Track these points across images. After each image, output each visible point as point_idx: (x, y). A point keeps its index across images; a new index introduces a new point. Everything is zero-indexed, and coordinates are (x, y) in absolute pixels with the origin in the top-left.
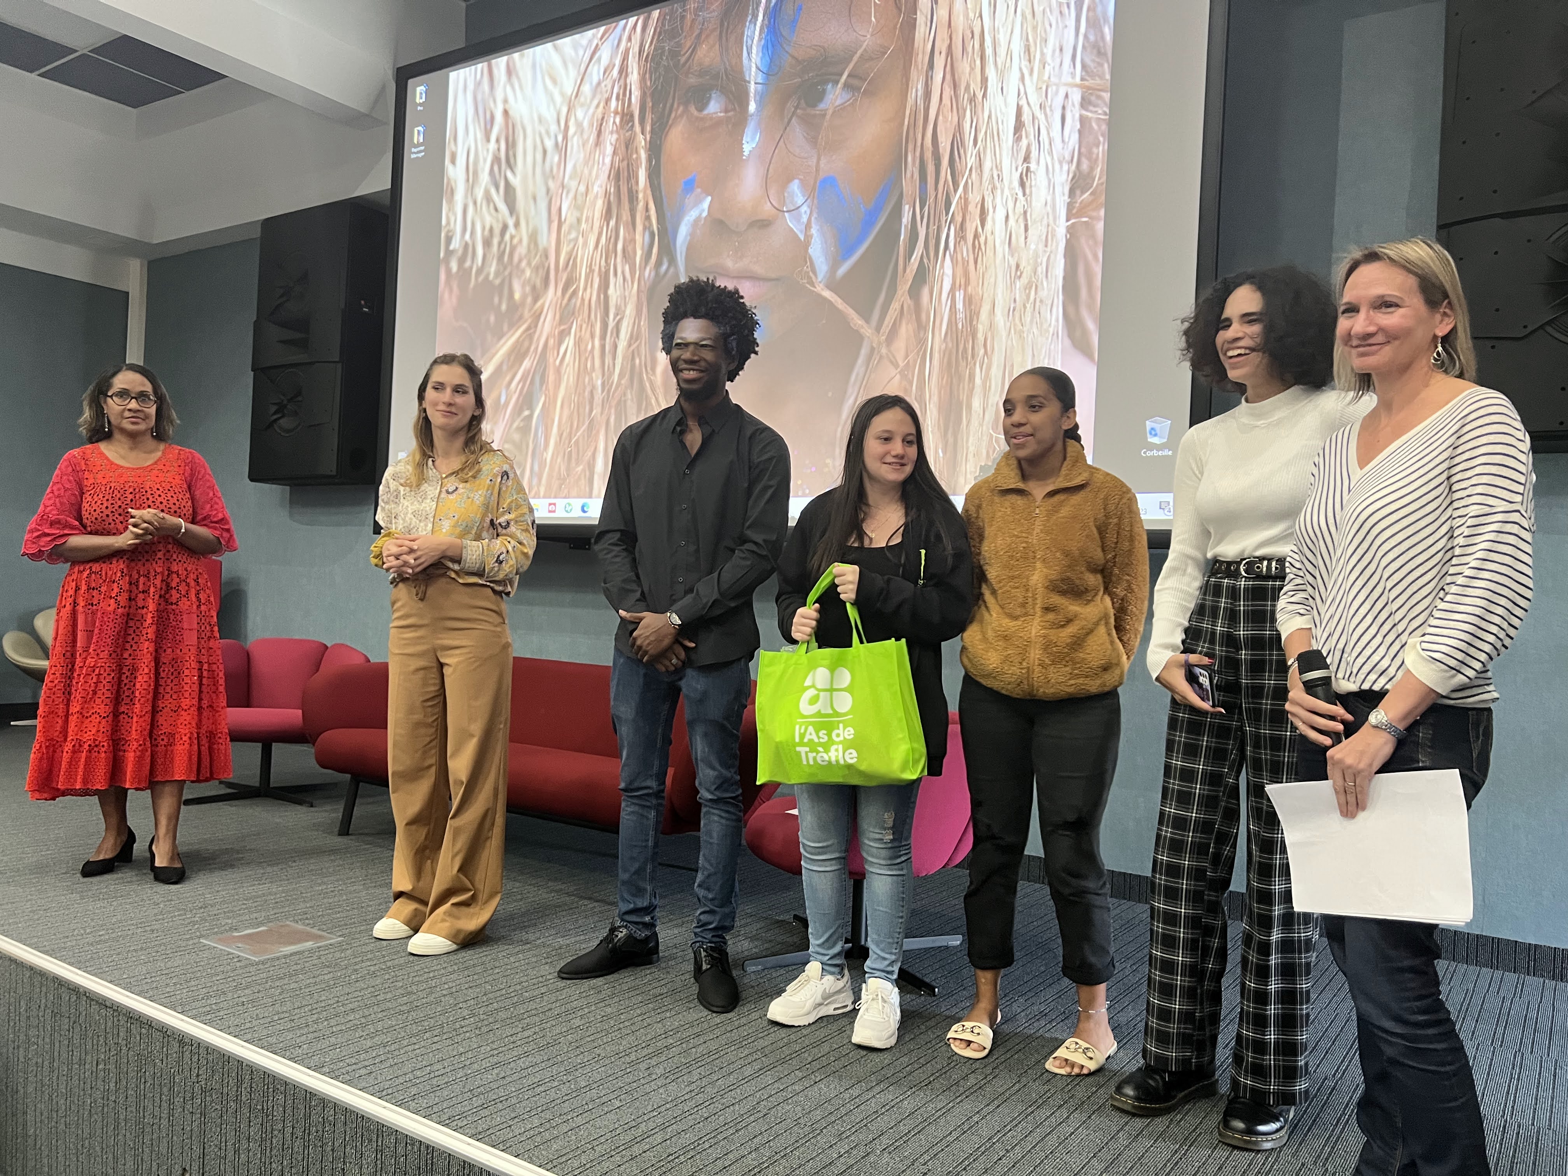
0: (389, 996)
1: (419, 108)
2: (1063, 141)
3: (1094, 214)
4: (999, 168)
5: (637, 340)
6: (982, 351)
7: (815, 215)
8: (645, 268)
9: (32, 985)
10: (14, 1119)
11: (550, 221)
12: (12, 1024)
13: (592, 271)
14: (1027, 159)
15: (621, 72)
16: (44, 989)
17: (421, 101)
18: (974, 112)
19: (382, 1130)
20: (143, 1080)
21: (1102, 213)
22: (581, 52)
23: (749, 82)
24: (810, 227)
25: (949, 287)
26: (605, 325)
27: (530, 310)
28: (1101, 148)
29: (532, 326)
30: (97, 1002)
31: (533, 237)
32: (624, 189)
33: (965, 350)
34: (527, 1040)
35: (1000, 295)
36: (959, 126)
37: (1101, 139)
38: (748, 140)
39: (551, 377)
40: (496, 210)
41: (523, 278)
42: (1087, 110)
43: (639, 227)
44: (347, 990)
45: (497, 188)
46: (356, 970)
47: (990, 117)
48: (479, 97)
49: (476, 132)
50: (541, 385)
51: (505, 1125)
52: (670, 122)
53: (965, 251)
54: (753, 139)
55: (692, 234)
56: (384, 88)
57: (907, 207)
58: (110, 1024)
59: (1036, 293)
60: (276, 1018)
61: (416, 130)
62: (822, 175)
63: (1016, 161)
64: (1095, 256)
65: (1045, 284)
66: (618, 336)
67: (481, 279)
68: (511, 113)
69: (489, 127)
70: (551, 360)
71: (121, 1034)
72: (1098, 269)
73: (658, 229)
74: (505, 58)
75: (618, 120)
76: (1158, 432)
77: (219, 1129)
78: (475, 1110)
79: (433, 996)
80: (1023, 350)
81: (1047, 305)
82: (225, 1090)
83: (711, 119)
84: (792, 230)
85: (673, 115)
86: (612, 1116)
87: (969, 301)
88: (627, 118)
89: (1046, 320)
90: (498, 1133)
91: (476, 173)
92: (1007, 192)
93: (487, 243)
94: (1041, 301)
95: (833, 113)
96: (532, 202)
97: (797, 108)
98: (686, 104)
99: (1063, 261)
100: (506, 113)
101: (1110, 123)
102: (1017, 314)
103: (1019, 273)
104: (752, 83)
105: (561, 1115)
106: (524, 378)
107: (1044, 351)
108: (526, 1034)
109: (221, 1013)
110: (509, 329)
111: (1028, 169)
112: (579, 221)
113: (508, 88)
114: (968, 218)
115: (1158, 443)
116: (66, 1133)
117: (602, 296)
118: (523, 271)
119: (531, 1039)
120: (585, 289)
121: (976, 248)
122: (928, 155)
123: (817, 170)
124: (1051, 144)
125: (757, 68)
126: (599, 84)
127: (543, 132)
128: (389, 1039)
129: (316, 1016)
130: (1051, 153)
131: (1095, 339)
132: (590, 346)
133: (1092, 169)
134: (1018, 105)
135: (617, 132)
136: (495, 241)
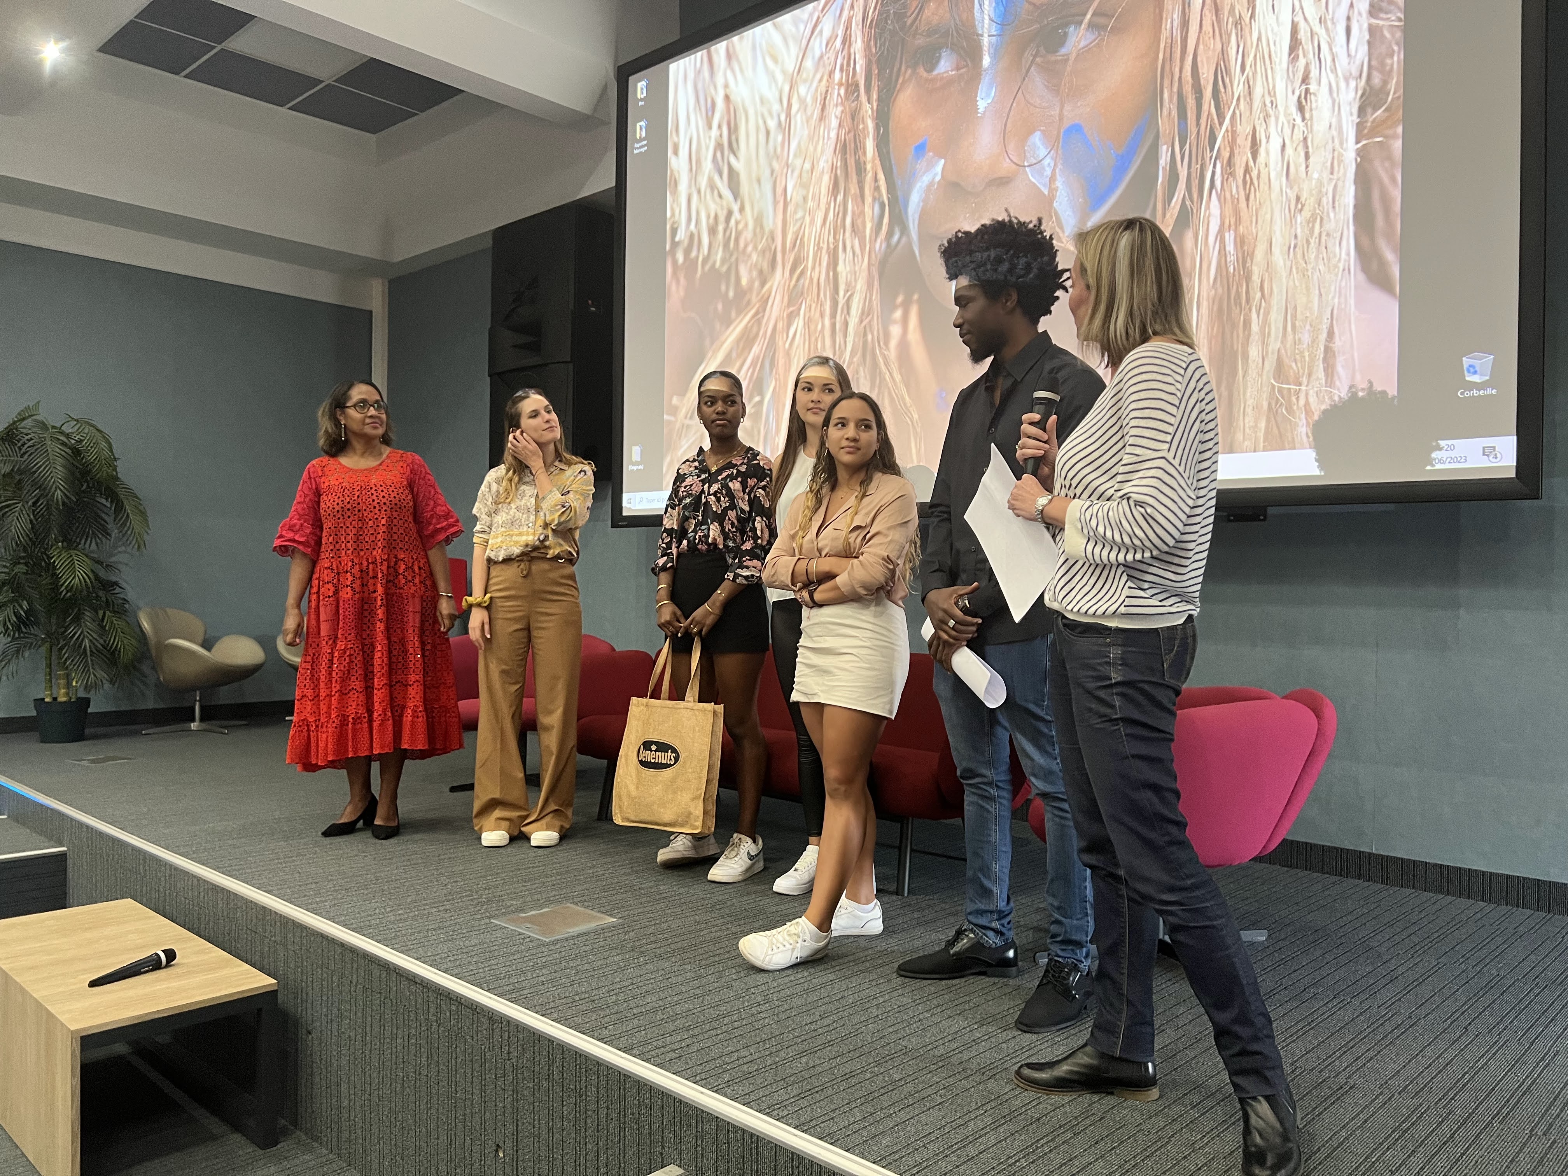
0: (680, 979)
1: (641, 103)
2: (1349, 55)
3: (1390, 132)
4: (1272, 93)
5: (868, 315)
6: (1259, 295)
7: (1060, 166)
8: (876, 240)
9: (343, 961)
10: (329, 1090)
11: (775, 203)
12: (325, 998)
13: (819, 248)
14: (1305, 80)
15: (844, 42)
16: (355, 965)
17: (642, 96)
18: (1240, 36)
19: (701, 1115)
20: (454, 1056)
21: (1400, 130)
22: (802, 27)
23: (982, 36)
24: (1055, 180)
25: (1217, 228)
26: (835, 303)
27: (758, 294)
28: (1396, 58)
29: (761, 310)
30: (407, 978)
31: (759, 221)
32: (851, 162)
33: (1238, 294)
34: (827, 1029)
35: (1278, 233)
36: (1224, 53)
37: (1396, 48)
38: (983, 95)
39: (781, 362)
40: (720, 196)
41: (749, 264)
42: (1376, 18)
43: (869, 199)
44: (639, 973)
45: (721, 175)
46: (642, 952)
47: (1259, 39)
48: (700, 86)
49: (698, 121)
50: (771, 370)
51: (827, 1118)
52: (898, 86)
53: (1235, 188)
54: (988, 95)
55: (925, 201)
56: (605, 89)
57: (1165, 147)
58: (420, 1000)
59: (1321, 226)
60: (577, 998)
61: (638, 125)
62: (1066, 124)
63: (1292, 82)
64: (1393, 179)
65: (1332, 215)
66: (848, 313)
67: (707, 267)
68: (732, 97)
69: (710, 113)
70: (781, 344)
71: (431, 1010)
72: (1396, 194)
73: (888, 198)
74: (724, 43)
75: (842, 92)
76: (1478, 369)
77: (532, 1108)
78: (793, 1100)
79: (723, 980)
80: (1308, 289)
81: (1335, 238)
82: (537, 1069)
83: (942, 78)
84: (1034, 184)
85: (901, 80)
86: (934, 1113)
87: (1240, 242)
88: (852, 88)
89: (1335, 256)
90: (822, 1125)
91: (698, 161)
92: (1282, 118)
93: (712, 231)
94: (1328, 235)
95: (1078, 55)
96: (756, 186)
97: (1035, 57)
98: (914, 67)
99: (1352, 189)
100: (727, 98)
101: (1406, 30)
102: (1299, 251)
103: (1300, 206)
104: (986, 35)
105: (882, 1109)
106: (754, 364)
107: (1333, 289)
108: (827, 1021)
109: (525, 992)
110: (737, 317)
111: (1307, 91)
112: (805, 199)
113: (729, 73)
114: (1236, 152)
115: (1479, 381)
116: (379, 1105)
117: (831, 274)
118: (750, 256)
119: (831, 1028)
120: (813, 268)
121: (1248, 183)
122: (1188, 88)
123: (1061, 118)
124: (1334, 60)
125: (991, 19)
126: (821, 57)
127: (766, 114)
128: (690, 1023)
129: (614, 997)
130: (1334, 70)
131: (1396, 271)
132: (820, 326)
133: (1385, 82)
134: (1293, 21)
135: (842, 104)
136: (721, 228)
